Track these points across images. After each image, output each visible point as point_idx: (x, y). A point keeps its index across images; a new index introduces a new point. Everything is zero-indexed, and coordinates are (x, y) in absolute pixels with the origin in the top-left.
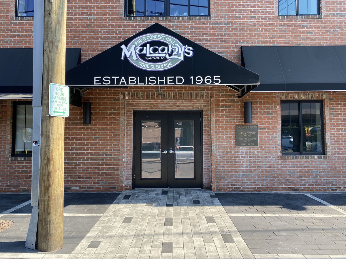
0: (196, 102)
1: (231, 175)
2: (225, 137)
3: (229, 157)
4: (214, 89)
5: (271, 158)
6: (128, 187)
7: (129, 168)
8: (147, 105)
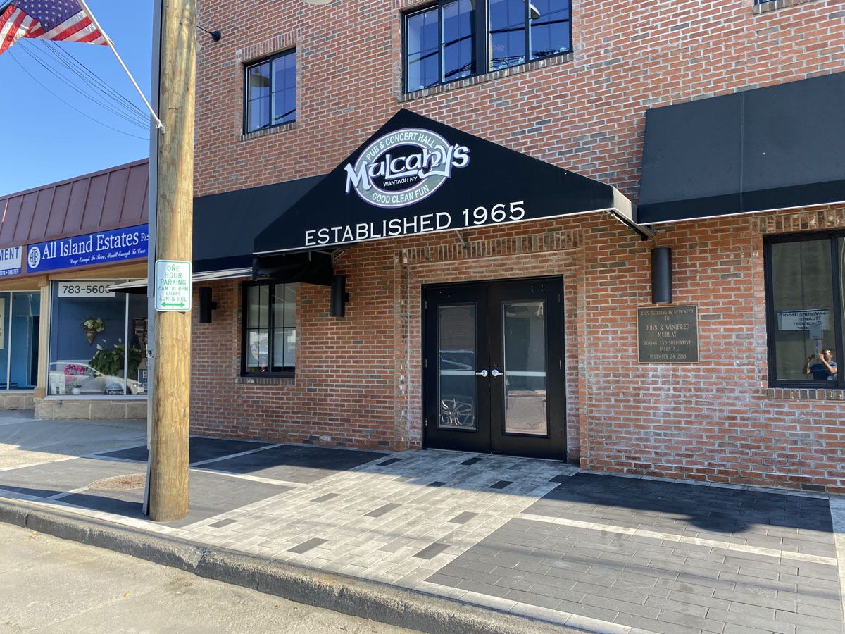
0: (549, 258)
1: (627, 433)
2: (610, 339)
3: (620, 388)
4: (584, 222)
5: (737, 393)
6: (414, 443)
7: (417, 405)
8: (446, 272)
